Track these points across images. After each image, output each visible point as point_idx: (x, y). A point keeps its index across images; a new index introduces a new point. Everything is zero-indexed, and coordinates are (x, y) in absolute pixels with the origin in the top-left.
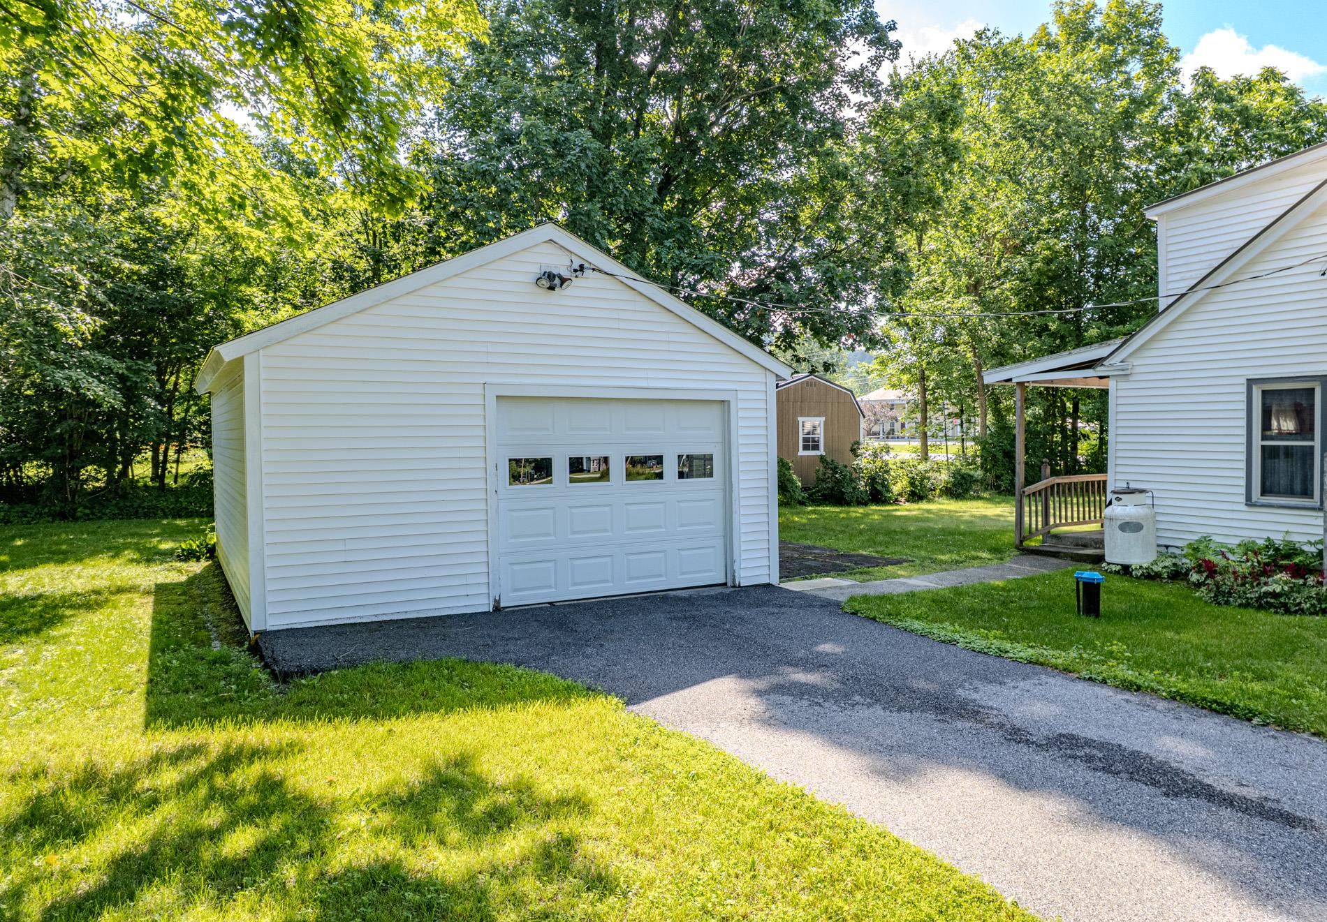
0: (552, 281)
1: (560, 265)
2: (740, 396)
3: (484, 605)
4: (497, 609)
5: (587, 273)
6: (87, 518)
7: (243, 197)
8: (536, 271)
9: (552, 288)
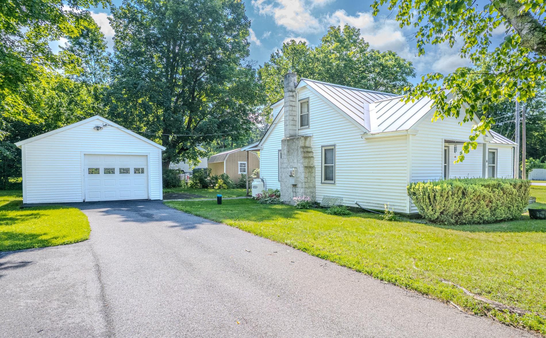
0: (98, 128)
1: (100, 124)
2: (151, 154)
3: (81, 201)
4: (84, 201)
5: (107, 126)
6: (9, 189)
7: (20, 112)
8: (94, 126)
9: (98, 130)
